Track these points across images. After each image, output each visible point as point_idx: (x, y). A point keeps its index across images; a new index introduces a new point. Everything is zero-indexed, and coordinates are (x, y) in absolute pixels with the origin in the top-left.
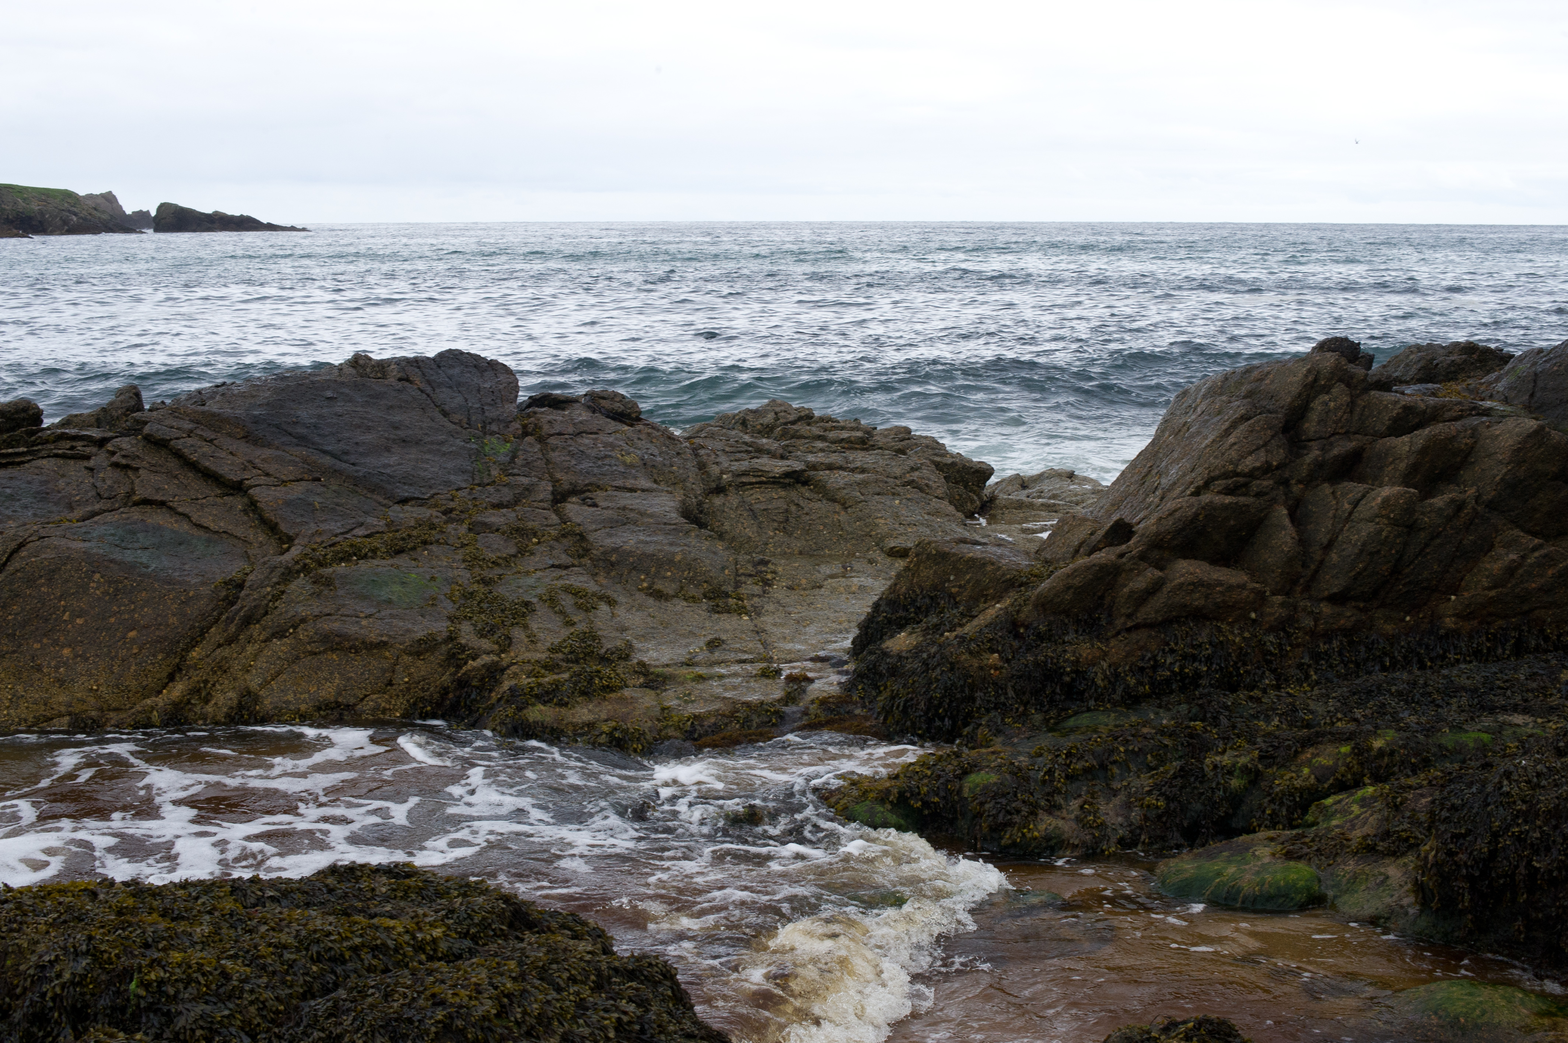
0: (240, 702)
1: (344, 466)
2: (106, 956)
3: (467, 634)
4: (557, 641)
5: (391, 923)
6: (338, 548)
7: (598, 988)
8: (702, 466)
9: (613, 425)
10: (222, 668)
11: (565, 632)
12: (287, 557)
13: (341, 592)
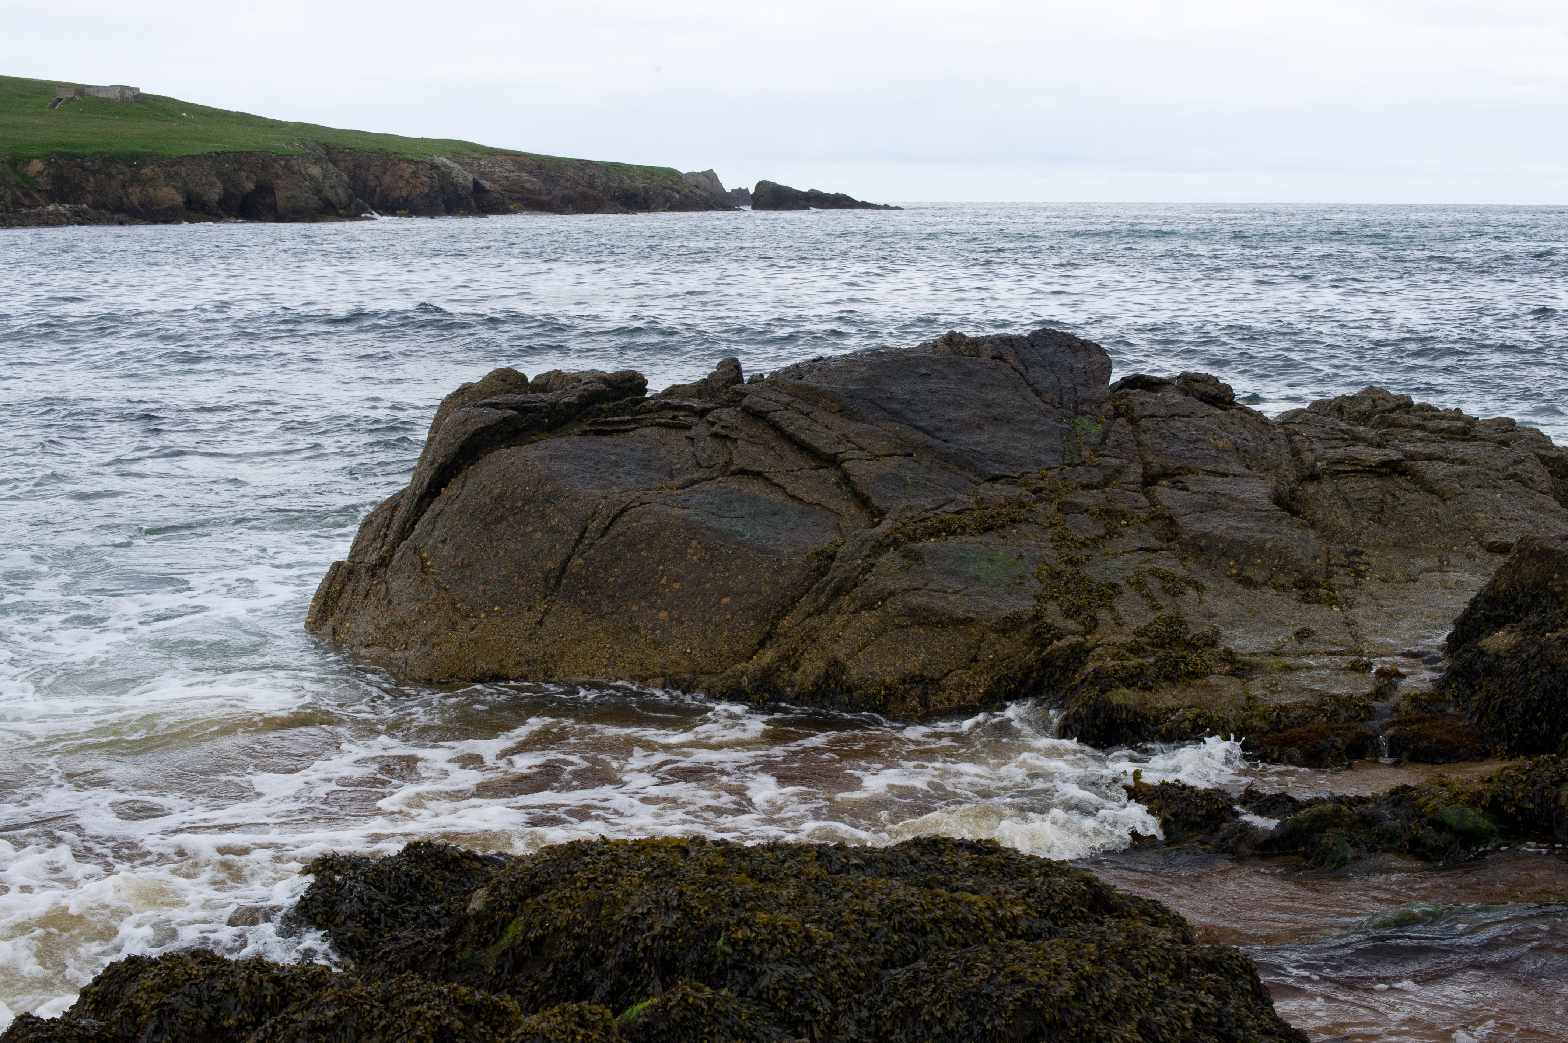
0: (827, 672)
1: (936, 442)
2: (695, 912)
3: (1053, 613)
4: (1143, 625)
5: (973, 898)
6: (928, 523)
7: (1176, 977)
8: (1296, 453)
9: (1205, 408)
10: (811, 637)
11: (1151, 616)
12: (878, 530)
13: (929, 567)
